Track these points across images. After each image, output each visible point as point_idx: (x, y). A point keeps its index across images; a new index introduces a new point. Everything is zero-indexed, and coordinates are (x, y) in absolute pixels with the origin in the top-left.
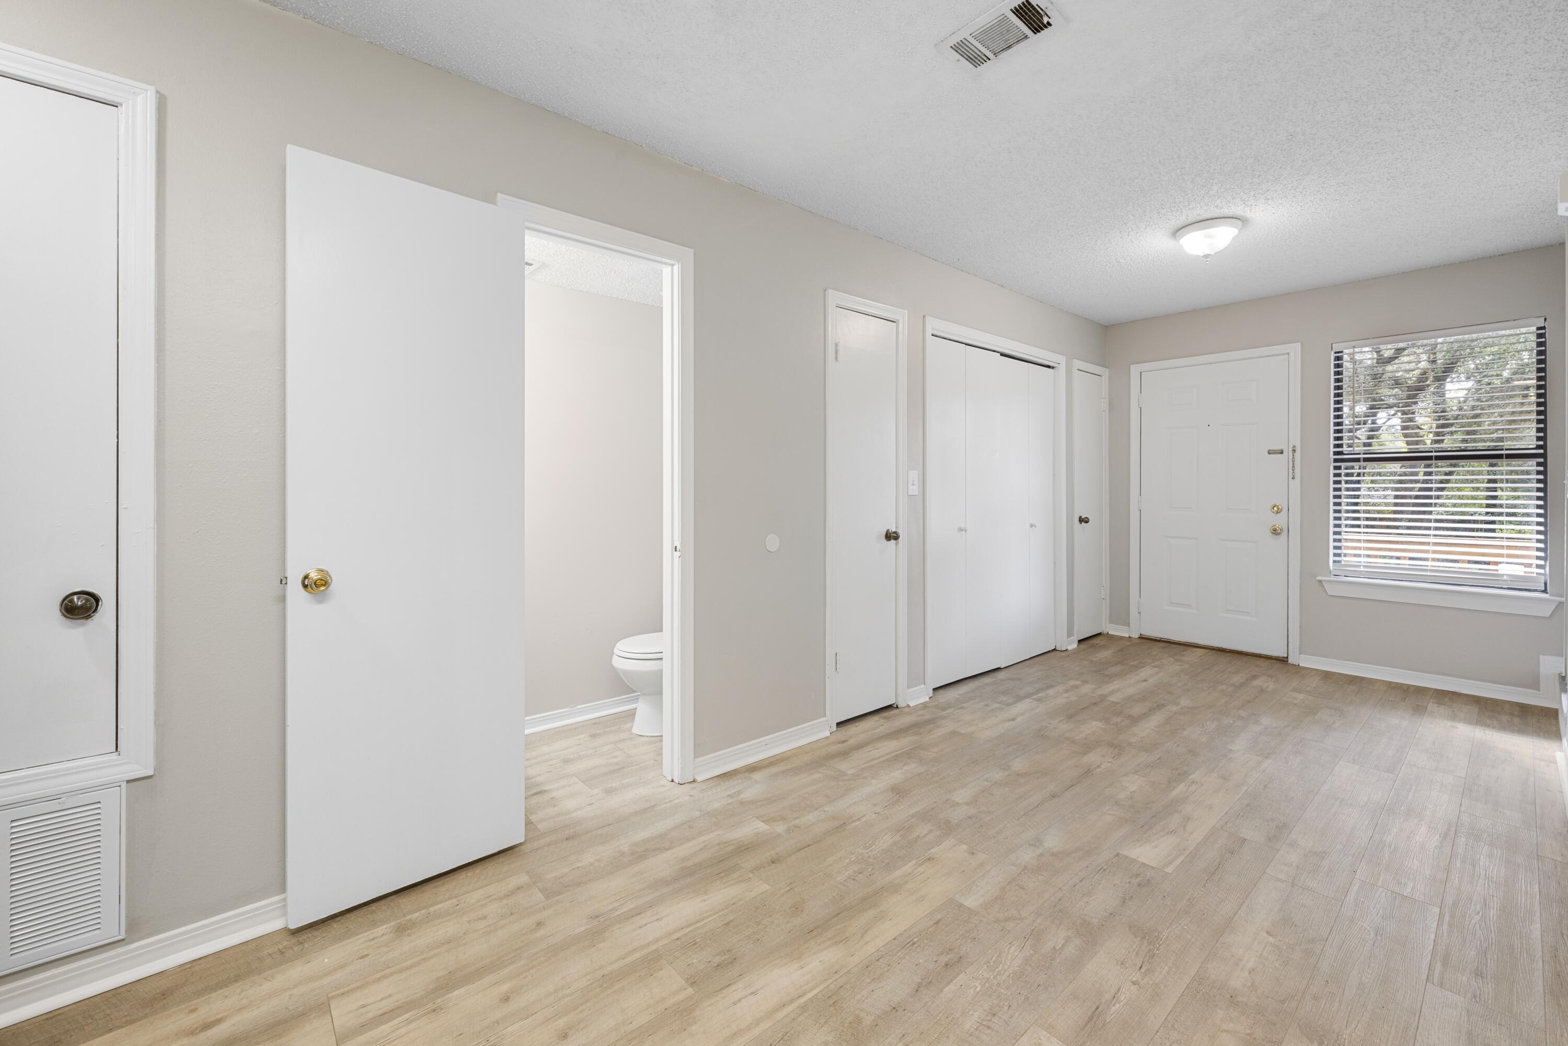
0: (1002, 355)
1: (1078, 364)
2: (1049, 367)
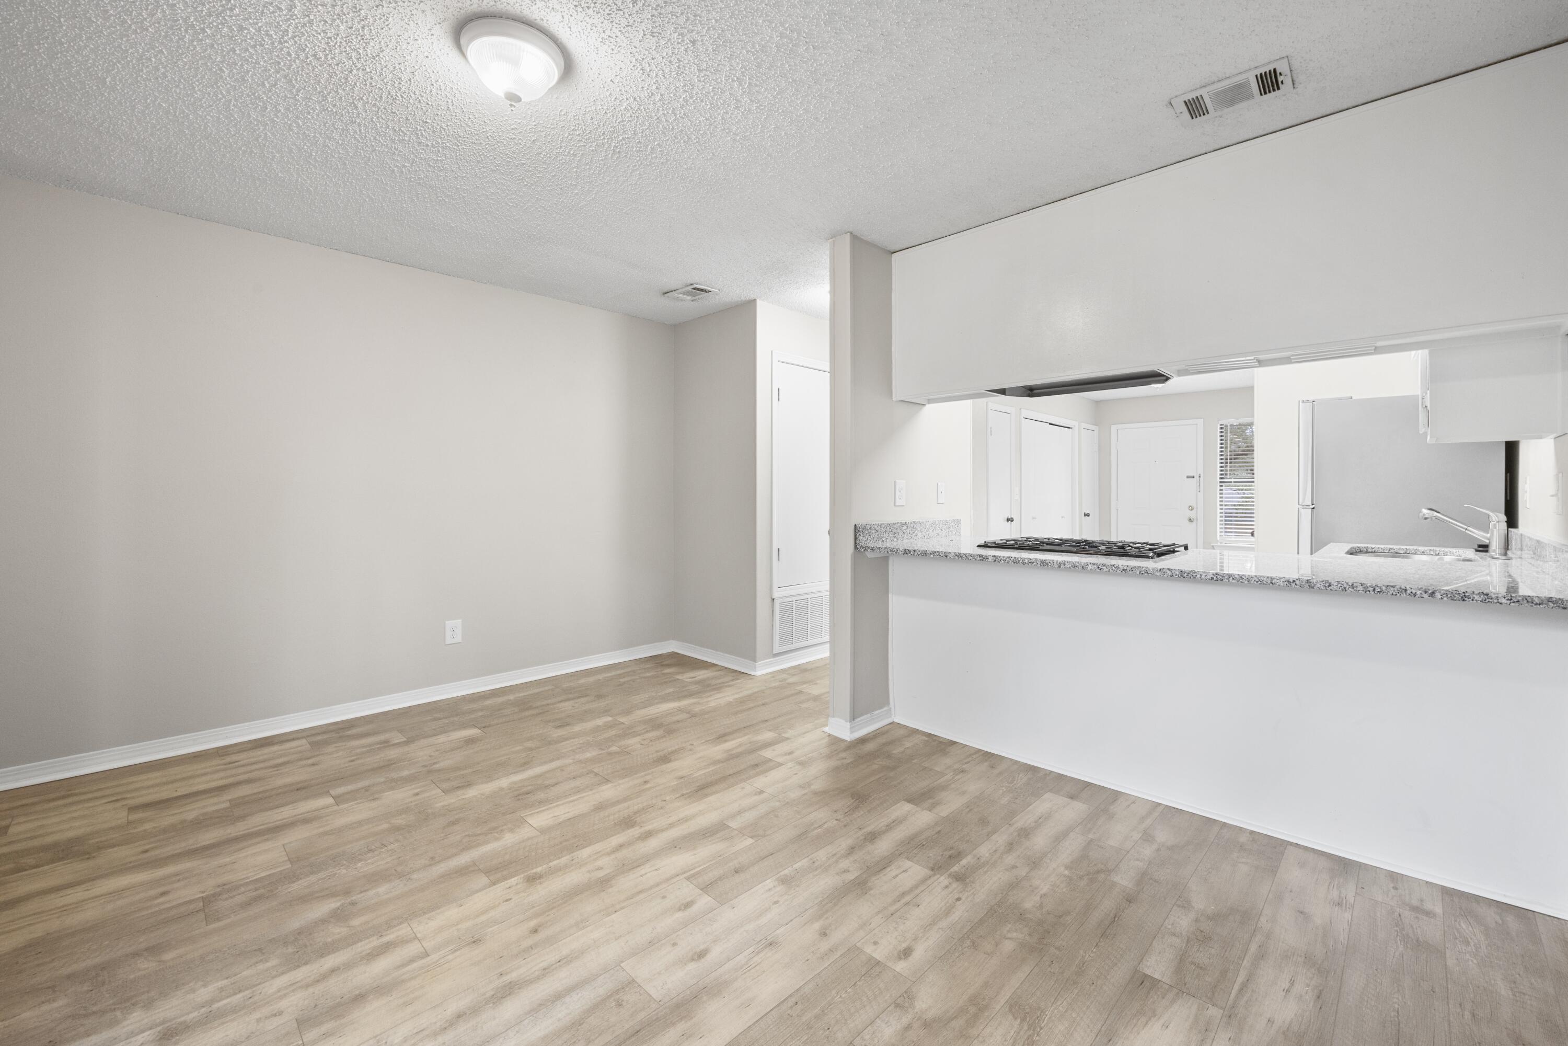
0: (1050, 424)
1: (1084, 425)
2: (1069, 428)
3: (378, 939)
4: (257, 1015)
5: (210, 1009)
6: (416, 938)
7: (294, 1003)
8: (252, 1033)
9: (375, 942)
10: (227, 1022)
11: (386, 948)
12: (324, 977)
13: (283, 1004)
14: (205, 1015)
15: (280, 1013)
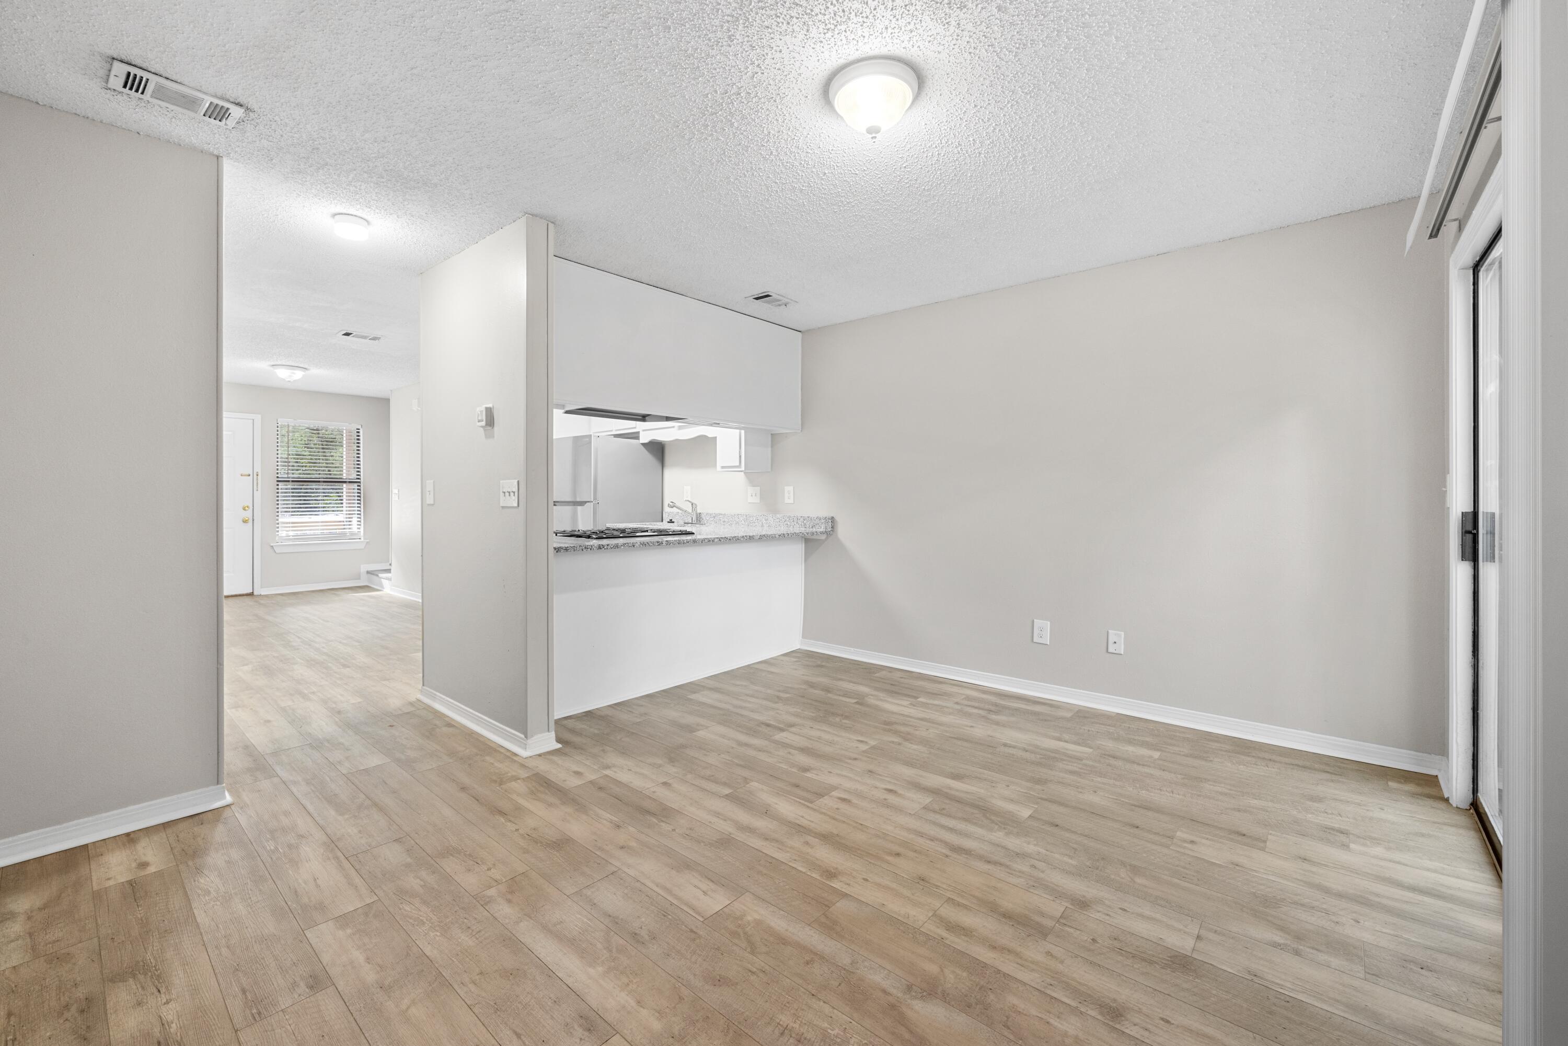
3: (947, 939)
4: (1060, 967)
5: (1079, 1005)
6: (934, 915)
7: (1034, 952)
8: (1072, 957)
9: (953, 939)
10: (1078, 982)
11: (953, 927)
12: (1003, 949)
13: (1040, 957)
14: (1085, 1003)
15: (1049, 953)
